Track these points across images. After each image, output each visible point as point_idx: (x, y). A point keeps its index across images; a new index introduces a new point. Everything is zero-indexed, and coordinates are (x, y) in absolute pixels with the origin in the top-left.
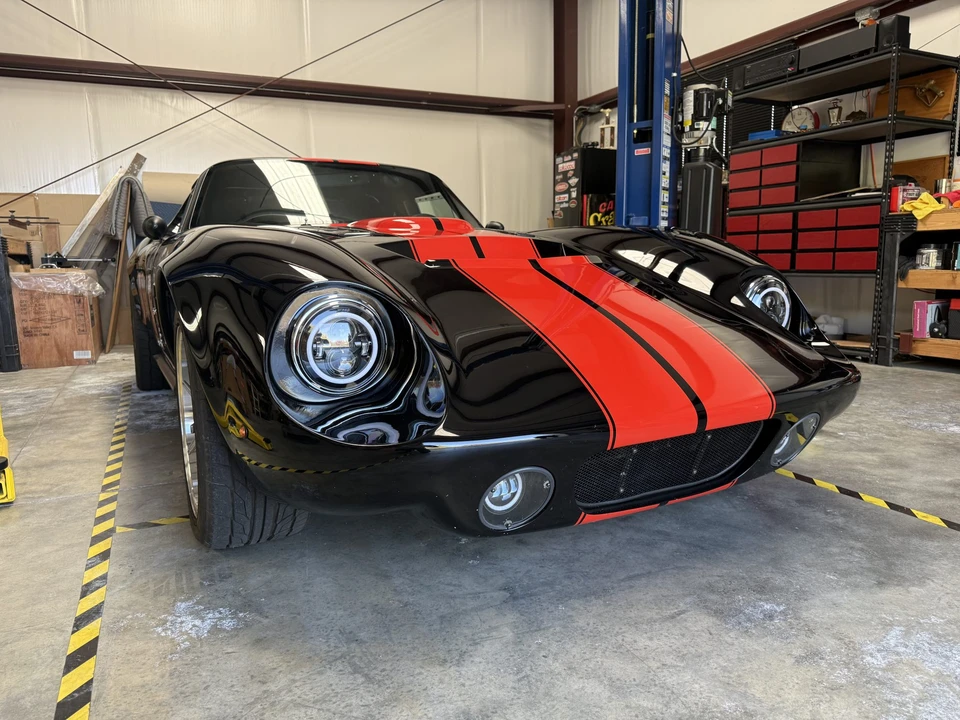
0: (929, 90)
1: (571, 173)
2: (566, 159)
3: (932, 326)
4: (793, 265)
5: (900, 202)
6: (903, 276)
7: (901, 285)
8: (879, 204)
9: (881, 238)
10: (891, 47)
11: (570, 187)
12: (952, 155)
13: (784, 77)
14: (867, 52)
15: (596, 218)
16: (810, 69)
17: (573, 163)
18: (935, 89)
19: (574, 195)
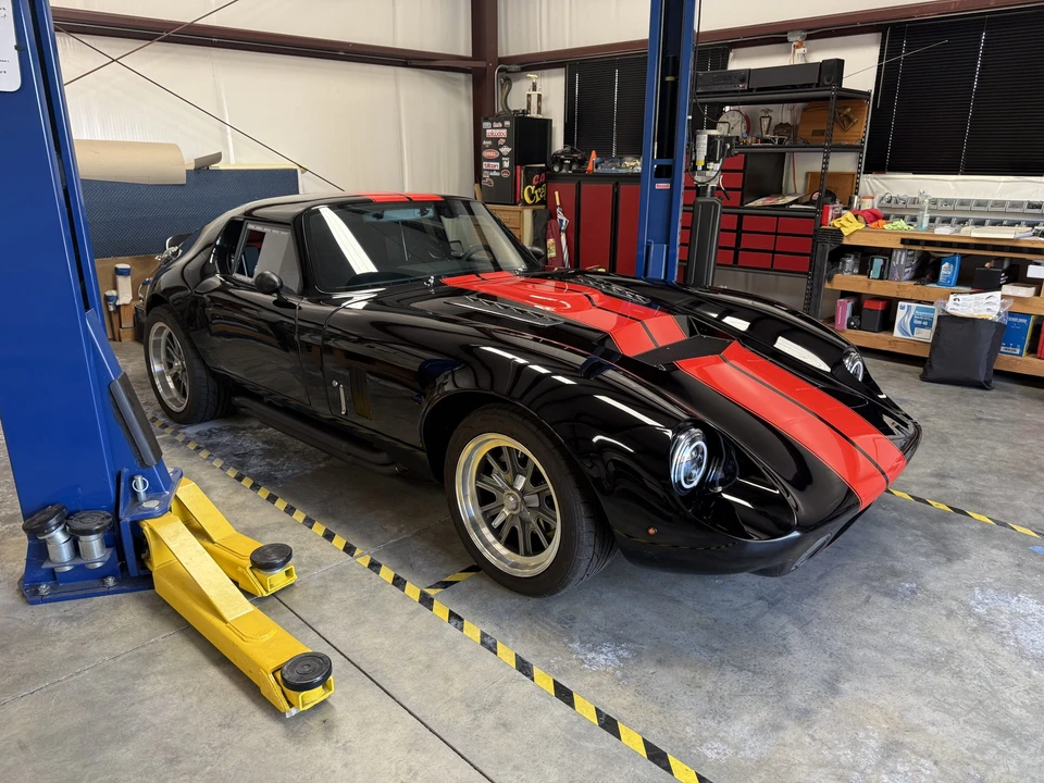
0: (846, 116)
1: (501, 142)
2: (495, 125)
3: (850, 320)
4: (736, 260)
5: (830, 218)
6: (830, 279)
7: (827, 286)
8: (813, 218)
9: (813, 246)
10: (830, 85)
11: (501, 155)
12: (859, 173)
13: (737, 91)
14: (810, 85)
15: (530, 189)
16: (758, 90)
17: (504, 131)
18: (852, 116)
19: (506, 164)
